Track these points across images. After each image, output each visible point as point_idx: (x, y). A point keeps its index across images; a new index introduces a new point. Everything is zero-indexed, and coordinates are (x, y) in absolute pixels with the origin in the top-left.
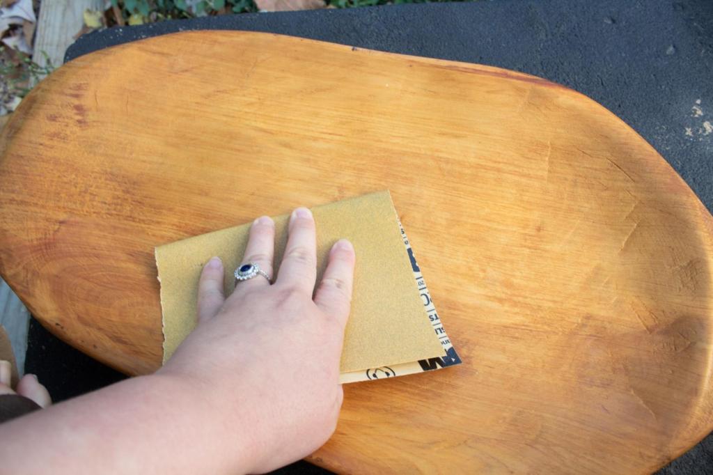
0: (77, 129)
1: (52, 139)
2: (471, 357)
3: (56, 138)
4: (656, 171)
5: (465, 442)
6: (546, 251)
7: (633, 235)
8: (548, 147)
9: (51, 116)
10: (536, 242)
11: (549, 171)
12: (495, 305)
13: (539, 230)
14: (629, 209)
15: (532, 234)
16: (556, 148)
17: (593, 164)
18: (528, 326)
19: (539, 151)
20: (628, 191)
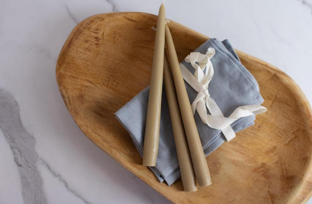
0: (95, 47)
1: (85, 51)
2: (220, 168)
3: (87, 50)
4: (310, 120)
5: (209, 197)
6: (259, 136)
7: (292, 140)
8: (274, 96)
9: (86, 40)
10: (257, 132)
11: (271, 106)
12: (234, 152)
13: (259, 127)
14: (295, 130)
15: (256, 128)
16: (277, 98)
17: (288, 108)
18: (243, 162)
19: (270, 97)
20: (297, 123)
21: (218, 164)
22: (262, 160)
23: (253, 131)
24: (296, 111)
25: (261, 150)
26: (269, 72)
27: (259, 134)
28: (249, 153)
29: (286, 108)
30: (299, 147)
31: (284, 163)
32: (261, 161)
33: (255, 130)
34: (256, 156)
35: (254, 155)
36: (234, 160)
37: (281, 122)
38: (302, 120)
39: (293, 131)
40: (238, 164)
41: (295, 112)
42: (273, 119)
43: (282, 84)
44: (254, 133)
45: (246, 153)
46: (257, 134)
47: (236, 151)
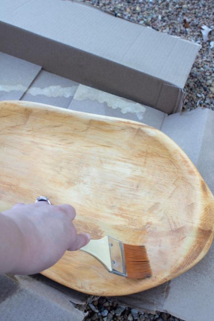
6: (138, 196)
7: (174, 191)
10: (135, 192)
11: (145, 163)
12: (114, 217)
13: (137, 187)
14: (174, 180)
15: (135, 188)
16: (149, 153)
17: (163, 160)
18: (126, 226)
19: (142, 154)
20: (175, 173)
21: (99, 232)
22: (147, 220)
23: (132, 192)
24: (170, 160)
25: (144, 210)
26: (133, 128)
27: (138, 194)
28: (132, 215)
29: (160, 161)
30: (183, 196)
31: (171, 217)
32: (146, 222)
33: (133, 191)
34: (139, 217)
35: (138, 216)
36: (116, 225)
37: (159, 177)
38: (178, 167)
39: (173, 182)
40: (121, 229)
41: (169, 162)
42: (151, 176)
43: (149, 137)
44: (133, 194)
45: (128, 216)
46: (137, 194)
47: (117, 215)
